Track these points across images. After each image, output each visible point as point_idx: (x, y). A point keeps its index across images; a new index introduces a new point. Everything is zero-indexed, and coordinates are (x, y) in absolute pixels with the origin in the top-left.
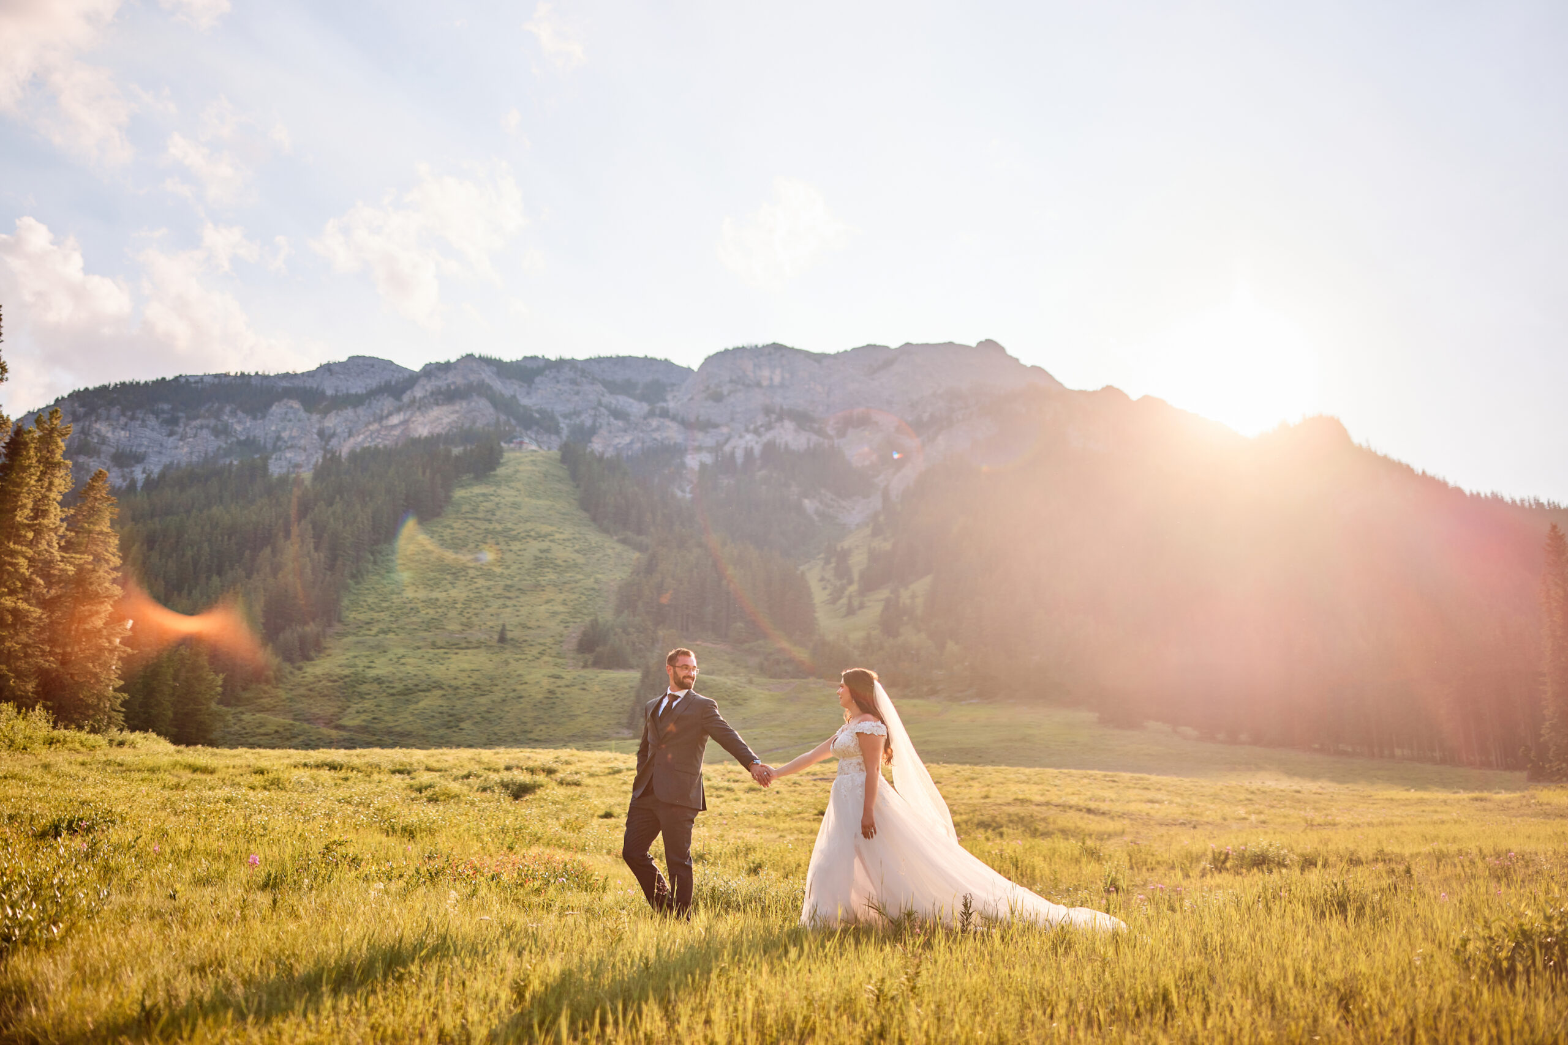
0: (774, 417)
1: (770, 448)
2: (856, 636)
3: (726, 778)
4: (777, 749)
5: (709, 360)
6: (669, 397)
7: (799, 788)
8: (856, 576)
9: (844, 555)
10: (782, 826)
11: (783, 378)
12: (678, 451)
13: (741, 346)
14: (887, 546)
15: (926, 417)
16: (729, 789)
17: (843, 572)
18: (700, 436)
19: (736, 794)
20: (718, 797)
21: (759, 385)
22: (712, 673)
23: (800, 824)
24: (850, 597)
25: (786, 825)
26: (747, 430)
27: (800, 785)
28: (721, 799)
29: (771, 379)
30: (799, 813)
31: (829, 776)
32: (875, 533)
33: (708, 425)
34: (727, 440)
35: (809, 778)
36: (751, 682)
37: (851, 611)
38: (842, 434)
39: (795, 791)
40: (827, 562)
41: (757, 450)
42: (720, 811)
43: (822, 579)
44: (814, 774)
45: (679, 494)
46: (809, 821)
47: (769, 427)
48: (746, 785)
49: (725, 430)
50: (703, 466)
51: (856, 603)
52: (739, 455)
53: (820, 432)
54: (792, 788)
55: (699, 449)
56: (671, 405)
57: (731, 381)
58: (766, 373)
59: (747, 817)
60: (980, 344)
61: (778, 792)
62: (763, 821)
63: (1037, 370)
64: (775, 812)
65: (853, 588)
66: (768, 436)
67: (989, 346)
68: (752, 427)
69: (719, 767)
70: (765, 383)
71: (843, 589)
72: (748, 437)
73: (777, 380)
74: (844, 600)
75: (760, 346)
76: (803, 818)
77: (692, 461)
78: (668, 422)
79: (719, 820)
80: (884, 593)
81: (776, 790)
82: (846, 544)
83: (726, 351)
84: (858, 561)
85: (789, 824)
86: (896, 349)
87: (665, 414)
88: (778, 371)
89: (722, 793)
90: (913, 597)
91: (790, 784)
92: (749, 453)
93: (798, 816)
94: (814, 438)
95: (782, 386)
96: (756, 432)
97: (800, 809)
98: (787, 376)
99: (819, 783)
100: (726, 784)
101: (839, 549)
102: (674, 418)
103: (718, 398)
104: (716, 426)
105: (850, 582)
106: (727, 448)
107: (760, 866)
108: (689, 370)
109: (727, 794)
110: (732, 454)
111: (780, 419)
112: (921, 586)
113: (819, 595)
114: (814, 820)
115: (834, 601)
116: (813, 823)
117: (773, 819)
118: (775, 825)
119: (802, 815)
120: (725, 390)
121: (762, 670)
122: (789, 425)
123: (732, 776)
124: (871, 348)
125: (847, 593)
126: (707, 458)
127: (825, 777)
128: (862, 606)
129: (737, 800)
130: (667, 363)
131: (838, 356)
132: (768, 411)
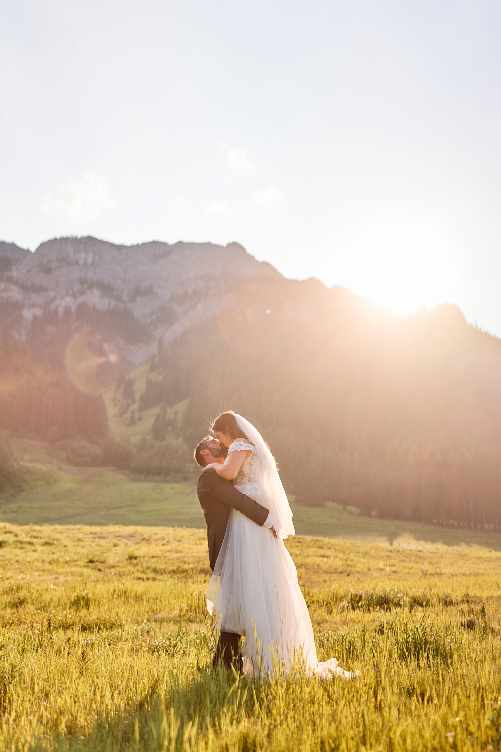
0: (86, 286)
1: (83, 309)
2: (135, 439)
3: (29, 535)
4: (76, 515)
5: (43, 245)
6: (14, 268)
7: (81, 543)
8: (137, 398)
9: (130, 384)
10: (60, 570)
11: (94, 259)
12: (18, 306)
13: (65, 237)
14: (160, 378)
15: (190, 292)
16: (30, 543)
17: (129, 395)
18: (34, 296)
19: (34, 547)
20: (21, 548)
21: (77, 263)
22: (33, 461)
23: (74, 569)
24: (133, 413)
25: (64, 570)
26: (67, 294)
27: (82, 541)
28: (23, 550)
29: (86, 260)
30: (75, 561)
31: (106, 535)
32: (153, 369)
33: (39, 290)
34: (53, 300)
35: (91, 536)
36: (60, 469)
37: (132, 422)
38: (133, 299)
39: (78, 545)
40: (118, 387)
41: (74, 308)
42: (18, 558)
43: (114, 399)
44: (95, 534)
45: (17, 336)
46: (81, 567)
47: (82, 293)
48: (43, 540)
49: (52, 293)
50: (35, 318)
51: (136, 416)
52: (61, 311)
53: (118, 298)
54: (76, 543)
55: (33, 306)
56: (15, 274)
57: (58, 260)
58: (82, 255)
59: (36, 564)
60: (229, 245)
61: (65, 546)
62: (47, 567)
63: (266, 265)
64: (58, 560)
65: (135, 406)
66: (81, 299)
67: (235, 246)
68: (70, 292)
69: (27, 528)
70: (81, 262)
71: (128, 406)
72: (68, 299)
73: (90, 260)
74: (128, 414)
75: (79, 237)
76: (77, 565)
77: (28, 314)
78: (12, 286)
79: (17, 565)
80: (156, 410)
81: (65, 544)
82: (132, 375)
83: (55, 239)
84: (140, 388)
85: (66, 569)
86: (172, 245)
87: (10, 280)
88: (91, 255)
89: (25, 545)
90: (176, 413)
91: (75, 540)
92: (67, 310)
93: (74, 564)
94: (114, 302)
95: (93, 264)
96: (74, 296)
97: (76, 558)
98: (97, 258)
99: (97, 540)
100: (28, 539)
101: (127, 378)
102: (16, 283)
103: (47, 270)
104: (45, 290)
105: (134, 402)
106: (53, 306)
107: (22, 602)
108: (28, 251)
109: (28, 547)
110: (56, 311)
111: (91, 287)
112: (182, 406)
113: (111, 410)
114: (85, 566)
115: (122, 413)
116: (83, 569)
117: (54, 565)
118: (56, 569)
119: (77, 563)
120: (53, 266)
121: (69, 461)
122: (96, 292)
123: (34, 534)
124: (155, 244)
125: (131, 409)
126: (38, 312)
127: (102, 536)
128: (140, 419)
129: (34, 551)
130: (13, 246)
131: (132, 247)
132: (82, 281)
